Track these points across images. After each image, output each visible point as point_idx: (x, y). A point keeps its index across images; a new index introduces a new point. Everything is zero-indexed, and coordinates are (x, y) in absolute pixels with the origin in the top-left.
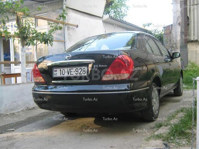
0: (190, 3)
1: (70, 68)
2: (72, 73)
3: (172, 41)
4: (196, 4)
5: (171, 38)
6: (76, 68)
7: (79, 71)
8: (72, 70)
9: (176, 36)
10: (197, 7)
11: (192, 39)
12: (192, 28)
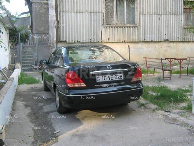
0: (60, 10)
1: (111, 75)
2: (112, 78)
3: (50, 41)
4: (64, 11)
5: (49, 38)
6: (115, 75)
7: (118, 77)
8: (112, 77)
9: (53, 37)
10: (65, 14)
11: (62, 40)
12: (62, 31)
